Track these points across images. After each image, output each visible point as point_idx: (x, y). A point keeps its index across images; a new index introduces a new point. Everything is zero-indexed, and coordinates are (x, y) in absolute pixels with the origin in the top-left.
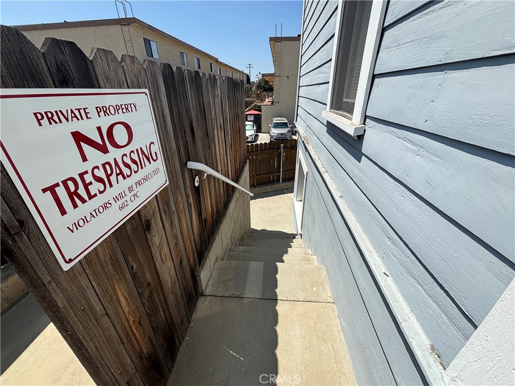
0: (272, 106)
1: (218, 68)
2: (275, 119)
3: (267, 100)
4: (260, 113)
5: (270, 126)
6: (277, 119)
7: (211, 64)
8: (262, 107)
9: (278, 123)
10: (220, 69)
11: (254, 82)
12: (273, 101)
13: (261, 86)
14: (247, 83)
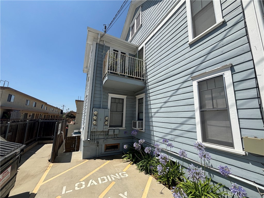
0: (74, 125)
1: (46, 107)
2: (75, 130)
3: (72, 122)
4: (68, 128)
5: (72, 133)
6: (76, 130)
7: (42, 105)
8: (69, 125)
9: (76, 132)
10: (47, 107)
11: (65, 113)
12: (74, 123)
13: (69, 115)
14: (61, 114)
